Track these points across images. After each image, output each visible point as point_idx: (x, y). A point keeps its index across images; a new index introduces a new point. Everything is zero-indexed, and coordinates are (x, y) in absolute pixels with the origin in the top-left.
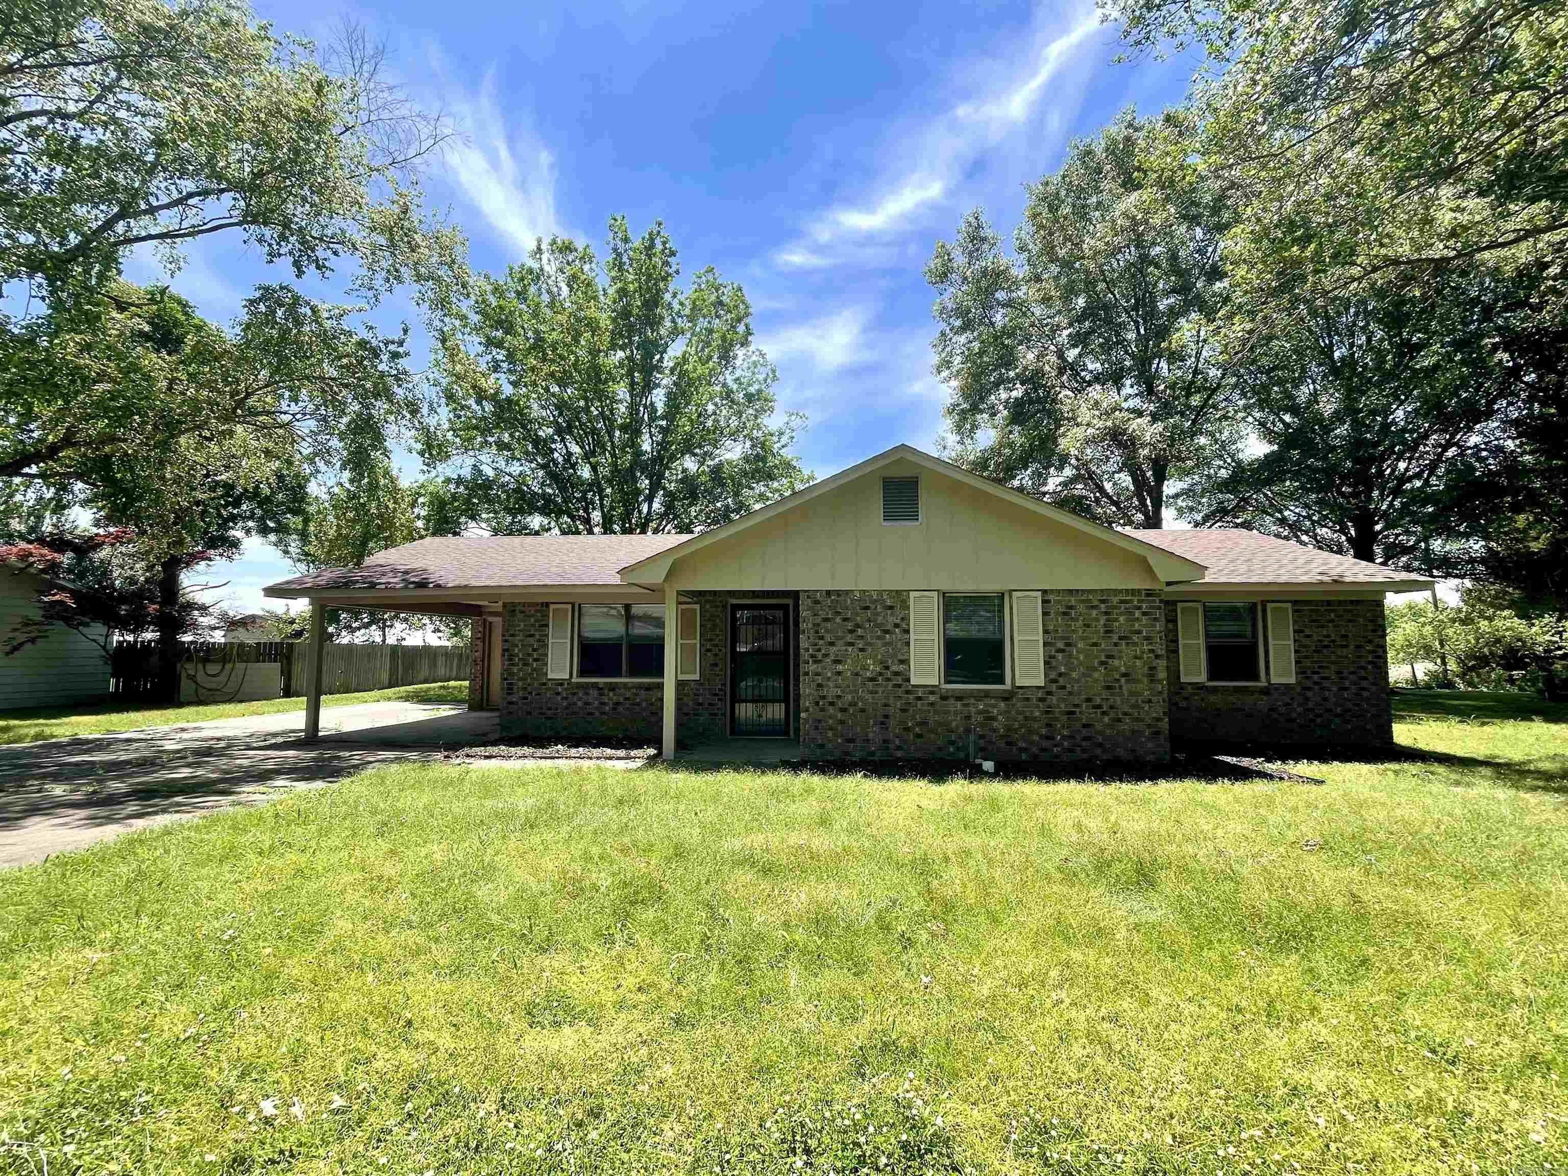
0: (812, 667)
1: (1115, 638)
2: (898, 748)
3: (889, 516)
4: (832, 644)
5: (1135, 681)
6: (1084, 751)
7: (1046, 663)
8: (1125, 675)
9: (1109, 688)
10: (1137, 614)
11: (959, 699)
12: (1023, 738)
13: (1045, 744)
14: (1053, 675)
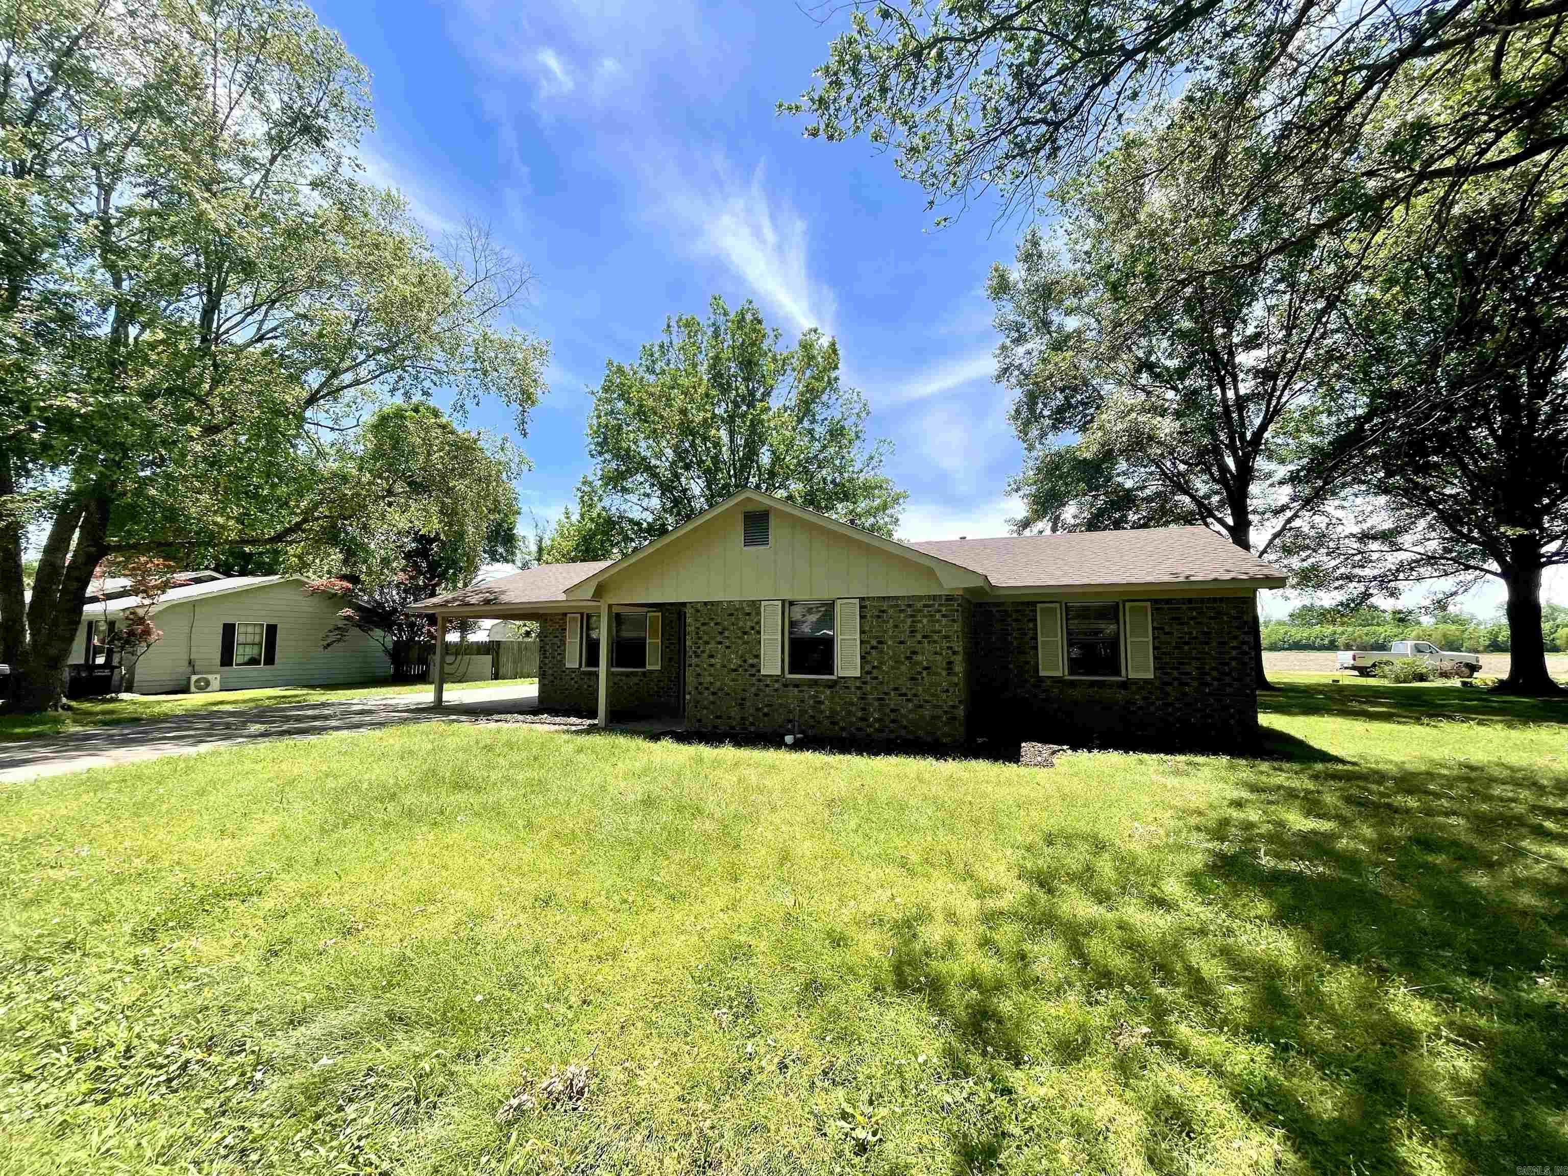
0: (694, 661)
1: (919, 637)
2: (752, 724)
3: (750, 541)
4: (707, 643)
5: (936, 674)
6: (892, 731)
7: (862, 658)
8: (926, 668)
9: (913, 679)
10: (938, 616)
11: (796, 686)
12: (843, 719)
13: (861, 724)
14: (868, 668)
